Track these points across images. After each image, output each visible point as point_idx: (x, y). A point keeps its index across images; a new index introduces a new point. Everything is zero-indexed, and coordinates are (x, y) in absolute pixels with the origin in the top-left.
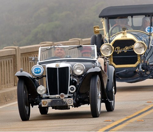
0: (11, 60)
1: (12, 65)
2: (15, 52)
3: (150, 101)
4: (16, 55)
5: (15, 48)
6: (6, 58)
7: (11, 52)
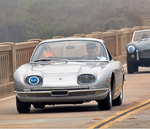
3: (97, 118)
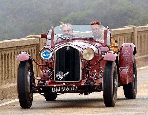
0: (34, 50)
1: (35, 55)
2: (39, 41)
4: (40, 44)
5: (38, 37)
6: (29, 47)
7: (34, 41)
